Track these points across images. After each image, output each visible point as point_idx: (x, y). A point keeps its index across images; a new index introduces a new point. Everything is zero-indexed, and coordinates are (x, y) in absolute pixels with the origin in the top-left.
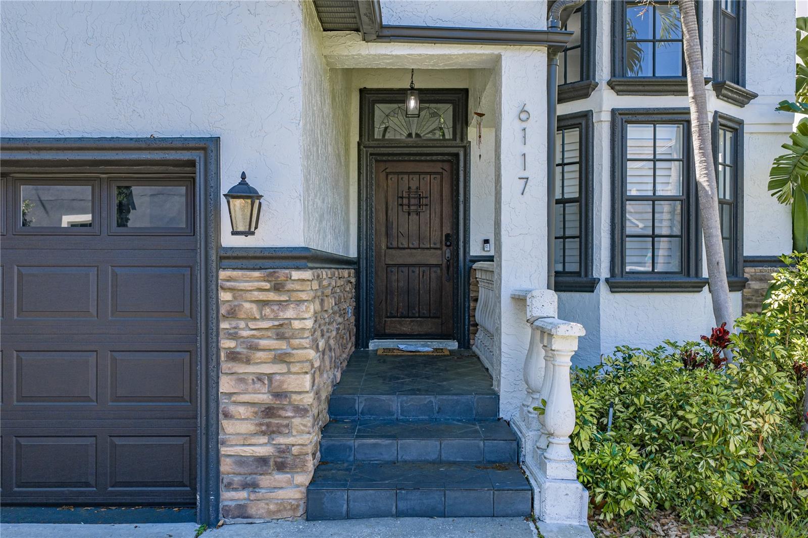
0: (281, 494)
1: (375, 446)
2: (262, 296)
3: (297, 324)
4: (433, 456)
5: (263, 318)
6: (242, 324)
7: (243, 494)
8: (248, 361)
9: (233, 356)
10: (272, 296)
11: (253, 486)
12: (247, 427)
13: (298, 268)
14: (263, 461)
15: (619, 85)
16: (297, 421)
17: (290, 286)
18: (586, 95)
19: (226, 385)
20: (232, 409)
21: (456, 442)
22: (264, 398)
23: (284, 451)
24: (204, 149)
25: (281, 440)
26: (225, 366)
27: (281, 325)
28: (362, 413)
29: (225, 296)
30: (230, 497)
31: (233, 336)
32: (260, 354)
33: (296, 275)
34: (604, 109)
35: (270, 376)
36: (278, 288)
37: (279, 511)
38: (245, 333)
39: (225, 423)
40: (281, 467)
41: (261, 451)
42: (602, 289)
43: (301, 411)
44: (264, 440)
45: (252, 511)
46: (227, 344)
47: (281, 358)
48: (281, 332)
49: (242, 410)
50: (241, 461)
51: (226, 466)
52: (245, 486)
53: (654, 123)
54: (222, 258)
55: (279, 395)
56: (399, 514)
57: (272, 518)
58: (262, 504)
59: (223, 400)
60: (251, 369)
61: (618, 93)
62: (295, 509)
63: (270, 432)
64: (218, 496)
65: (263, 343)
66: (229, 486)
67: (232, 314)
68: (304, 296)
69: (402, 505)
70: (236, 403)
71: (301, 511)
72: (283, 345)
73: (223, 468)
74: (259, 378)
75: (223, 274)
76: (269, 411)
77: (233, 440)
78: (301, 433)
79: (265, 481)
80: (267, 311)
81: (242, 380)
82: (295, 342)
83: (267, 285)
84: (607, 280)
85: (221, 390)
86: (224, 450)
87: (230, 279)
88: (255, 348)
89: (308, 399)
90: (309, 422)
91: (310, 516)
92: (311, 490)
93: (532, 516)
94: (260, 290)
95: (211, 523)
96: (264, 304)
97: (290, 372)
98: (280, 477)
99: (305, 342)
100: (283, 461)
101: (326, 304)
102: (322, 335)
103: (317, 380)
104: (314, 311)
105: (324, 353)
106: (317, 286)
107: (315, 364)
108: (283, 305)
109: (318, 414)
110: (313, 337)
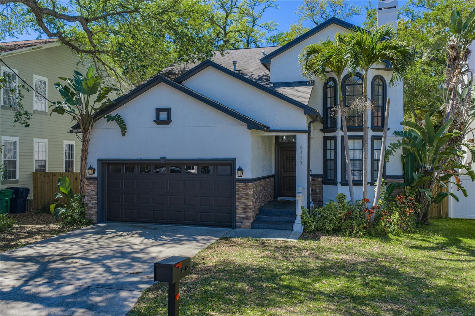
0: (247, 224)
1: (266, 217)
2: (243, 188)
3: (249, 193)
4: (278, 220)
5: (244, 192)
7: (240, 224)
8: (241, 200)
9: (238, 198)
10: (245, 188)
11: (242, 222)
12: (240, 211)
13: (250, 183)
14: (243, 218)
16: (249, 211)
17: (248, 186)
18: (335, 132)
19: (237, 204)
20: (238, 208)
21: (282, 217)
22: (244, 206)
23: (247, 216)
24: (233, 161)
25: (247, 214)
26: (237, 200)
28: (266, 212)
29: (237, 187)
30: (238, 224)
31: (238, 195)
32: (243, 198)
33: (249, 184)
34: (339, 135)
35: (245, 202)
36: (246, 186)
38: (240, 194)
39: (237, 210)
40: (247, 219)
41: (243, 216)
42: (339, 185)
43: (250, 209)
44: (244, 214)
45: (242, 227)
46: (237, 196)
47: (247, 199)
48: (247, 194)
49: (240, 208)
50: (240, 217)
51: (237, 218)
52: (240, 222)
53: (354, 139)
54: (236, 181)
55: (246, 206)
57: (245, 228)
58: (243, 226)
59: (236, 206)
62: (249, 227)
63: (245, 213)
64: (236, 224)
65: (244, 196)
66: (238, 222)
67: (238, 191)
68: (251, 188)
69: (268, 227)
70: (239, 207)
71: (250, 227)
72: (247, 197)
73: (236, 219)
74: (243, 203)
75: (236, 183)
76: (245, 209)
78: (250, 213)
79: (244, 221)
80: (244, 190)
81: (240, 203)
82: (249, 196)
83: (244, 186)
84: (340, 182)
86: (237, 215)
87: (238, 184)
88: (242, 197)
89: (252, 207)
90: (252, 211)
91: (252, 228)
92: (252, 223)
93: (292, 230)
94: (243, 186)
95: (234, 228)
96: (244, 189)
97: (248, 202)
98: (247, 221)
99: (251, 196)
100: (247, 218)
101: (258, 189)
102: (257, 195)
103: (254, 204)
104: (253, 190)
105: (257, 199)
106: (254, 185)
107: (254, 201)
108: (247, 189)
109: (255, 211)
110: (253, 195)
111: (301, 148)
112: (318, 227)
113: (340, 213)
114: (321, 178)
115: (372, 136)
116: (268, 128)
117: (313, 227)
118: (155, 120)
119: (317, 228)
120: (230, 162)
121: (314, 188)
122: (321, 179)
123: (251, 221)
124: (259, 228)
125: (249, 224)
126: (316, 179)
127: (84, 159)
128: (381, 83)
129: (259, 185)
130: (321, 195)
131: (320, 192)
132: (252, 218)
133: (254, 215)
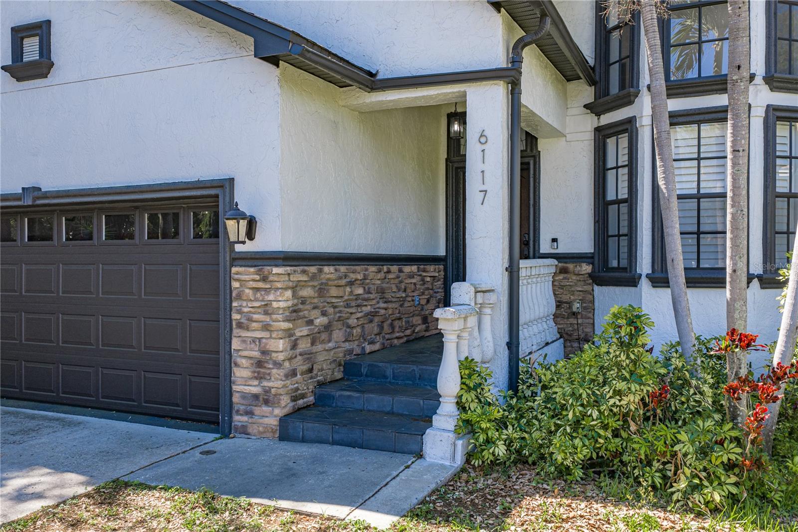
0: (266, 421)
1: (349, 397)
2: (255, 285)
3: (275, 305)
4: (388, 409)
5: (256, 300)
6: (244, 304)
7: (245, 418)
8: (248, 329)
9: (240, 325)
10: (261, 285)
11: (250, 413)
12: (246, 373)
13: (276, 266)
14: (256, 397)
16: (274, 371)
17: (271, 278)
18: (631, 103)
19: (236, 344)
20: (239, 360)
21: (404, 398)
22: (256, 354)
23: (267, 391)
24: (223, 187)
25: (265, 384)
26: (236, 332)
27: (266, 305)
28: (366, 376)
29: (235, 285)
30: (239, 419)
31: (239, 312)
32: (254, 325)
33: (276, 270)
34: (644, 114)
35: (260, 339)
36: (264, 279)
37: (265, 432)
38: (246, 310)
39: (235, 369)
40: (267, 402)
41: (255, 390)
43: (278, 365)
44: (256, 382)
45: (250, 430)
46: (236, 316)
47: (266, 327)
48: (266, 309)
49: (244, 361)
50: (244, 396)
51: (236, 399)
52: (247, 413)
53: (699, 123)
54: (234, 259)
55: (264, 352)
56: (334, 443)
57: (261, 436)
58: (255, 426)
59: (234, 354)
60: (249, 334)
62: (273, 432)
63: (260, 377)
64: (231, 417)
65: (256, 317)
66: (238, 413)
67: (239, 297)
68: (279, 285)
69: (336, 437)
70: (241, 356)
71: (277, 435)
72: (267, 319)
74: (254, 340)
75: (234, 270)
76: (260, 364)
77: (239, 381)
78: (277, 379)
79: (257, 411)
80: (258, 295)
81: (244, 341)
82: (274, 316)
83: (257, 277)
84: (648, 276)
85: (233, 348)
86: (234, 387)
87: (237, 273)
88: (250, 320)
89: (281, 357)
90: (282, 372)
91: (282, 438)
92: (283, 420)
93: (420, 455)
94: (254, 280)
95: (226, 435)
96: (257, 290)
97: (271, 337)
98: (266, 409)
99: (280, 317)
100: (266, 399)
101: (334, 292)
102: (324, 314)
103: (304, 345)
104: (294, 295)
105: (328, 328)
106: (305, 278)
107: (298, 334)
108: (267, 291)
109: (311, 370)
110: (294, 313)
111: (483, 140)
112: (522, 448)
113: (618, 393)
114: (589, 263)
115: (768, 106)
116: (371, 75)
117: (501, 450)
118: (9, 62)
119: (518, 452)
120: (212, 192)
121: (565, 298)
122: (586, 268)
123: (279, 412)
124: (304, 440)
125: (273, 422)
126: (571, 266)
129: (343, 282)
130: (589, 318)
131: (585, 308)
132: (285, 400)
133: (303, 389)
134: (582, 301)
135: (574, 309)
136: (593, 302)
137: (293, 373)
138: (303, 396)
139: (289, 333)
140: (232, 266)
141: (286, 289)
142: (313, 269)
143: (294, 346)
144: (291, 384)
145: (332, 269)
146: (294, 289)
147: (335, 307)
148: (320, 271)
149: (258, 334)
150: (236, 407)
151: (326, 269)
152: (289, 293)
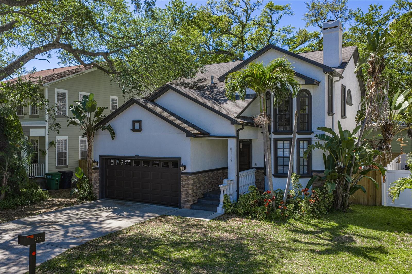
2: (186, 179)
3: (190, 183)
5: (186, 182)
7: (184, 205)
9: (183, 187)
10: (187, 179)
12: (184, 196)
14: (186, 201)
15: (275, 133)
19: (182, 190)
20: (182, 194)
22: (186, 192)
23: (188, 200)
24: (179, 159)
25: (188, 198)
26: (182, 188)
29: (182, 179)
30: (182, 205)
31: (183, 184)
33: (190, 176)
34: (273, 138)
36: (188, 178)
40: (188, 202)
41: (186, 199)
43: (190, 195)
45: (185, 207)
46: (182, 185)
47: (188, 187)
48: (188, 184)
50: (183, 200)
52: (184, 204)
53: (283, 141)
54: (181, 173)
55: (188, 192)
56: (201, 210)
57: (187, 208)
59: (181, 192)
60: (184, 188)
61: (275, 134)
62: (189, 208)
63: (187, 197)
65: (186, 185)
66: (182, 204)
67: (182, 181)
69: (202, 208)
72: (188, 186)
74: (185, 190)
75: (181, 176)
76: (187, 194)
77: (183, 198)
79: (186, 203)
83: (186, 177)
84: (273, 175)
86: (182, 199)
89: (191, 193)
90: (191, 196)
91: (191, 209)
92: (191, 205)
93: (216, 212)
95: (180, 208)
96: (186, 180)
97: (189, 189)
99: (190, 185)
100: (188, 201)
101: (201, 179)
102: (199, 184)
103: (195, 191)
104: (193, 181)
105: (200, 187)
106: (195, 177)
107: (194, 188)
108: (188, 180)
109: (196, 196)
110: (193, 185)
111: (231, 150)
112: (234, 210)
113: (250, 201)
114: (263, 170)
115: (298, 138)
116: (209, 134)
117: (230, 211)
118: (132, 129)
119: (233, 211)
120: (177, 160)
121: (258, 178)
123: (190, 204)
124: (195, 209)
125: (189, 206)
126: (259, 170)
127: (89, 155)
128: (307, 95)
129: (203, 177)
130: (263, 183)
131: (262, 181)
132: (192, 201)
133: (195, 199)
134: (262, 179)
135: (260, 181)
136: (264, 179)
137: (193, 196)
138: (195, 201)
139: (192, 188)
140: (181, 175)
141: (191, 180)
142: (197, 175)
143: (193, 191)
144: (193, 198)
145: (201, 174)
146: (193, 180)
147: (201, 182)
148: (198, 175)
149: (186, 189)
150: (182, 203)
151: (200, 175)
152: (192, 181)
